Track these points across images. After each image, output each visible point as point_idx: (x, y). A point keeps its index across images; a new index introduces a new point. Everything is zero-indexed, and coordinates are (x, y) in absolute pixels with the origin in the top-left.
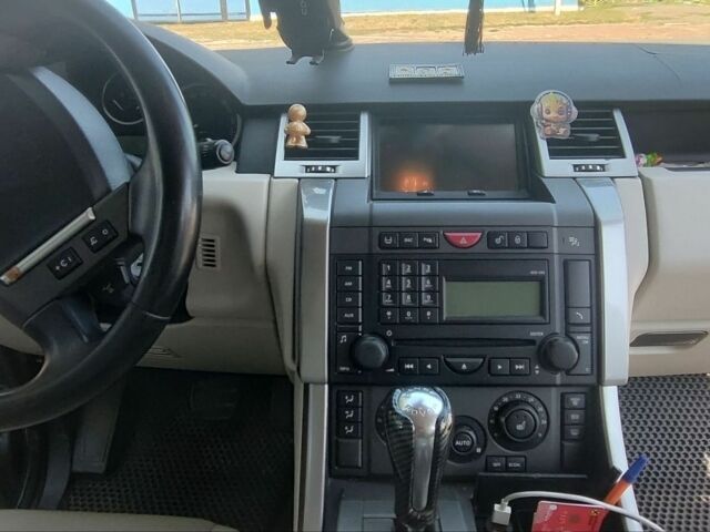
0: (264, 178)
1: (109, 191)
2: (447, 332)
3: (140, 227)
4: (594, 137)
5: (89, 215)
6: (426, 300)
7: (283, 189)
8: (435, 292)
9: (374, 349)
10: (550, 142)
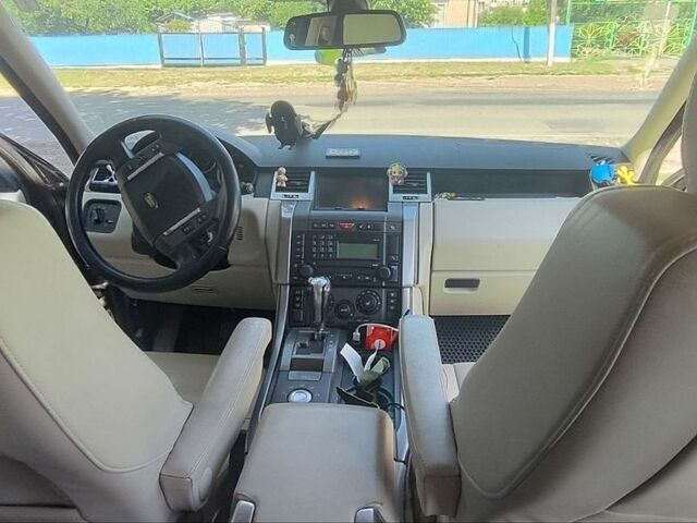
0: (267, 199)
1: (204, 201)
2: (338, 263)
3: (218, 216)
4: (415, 185)
5: (198, 210)
6: (331, 250)
7: (274, 204)
8: (334, 247)
9: (308, 269)
10: (394, 186)
